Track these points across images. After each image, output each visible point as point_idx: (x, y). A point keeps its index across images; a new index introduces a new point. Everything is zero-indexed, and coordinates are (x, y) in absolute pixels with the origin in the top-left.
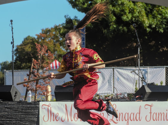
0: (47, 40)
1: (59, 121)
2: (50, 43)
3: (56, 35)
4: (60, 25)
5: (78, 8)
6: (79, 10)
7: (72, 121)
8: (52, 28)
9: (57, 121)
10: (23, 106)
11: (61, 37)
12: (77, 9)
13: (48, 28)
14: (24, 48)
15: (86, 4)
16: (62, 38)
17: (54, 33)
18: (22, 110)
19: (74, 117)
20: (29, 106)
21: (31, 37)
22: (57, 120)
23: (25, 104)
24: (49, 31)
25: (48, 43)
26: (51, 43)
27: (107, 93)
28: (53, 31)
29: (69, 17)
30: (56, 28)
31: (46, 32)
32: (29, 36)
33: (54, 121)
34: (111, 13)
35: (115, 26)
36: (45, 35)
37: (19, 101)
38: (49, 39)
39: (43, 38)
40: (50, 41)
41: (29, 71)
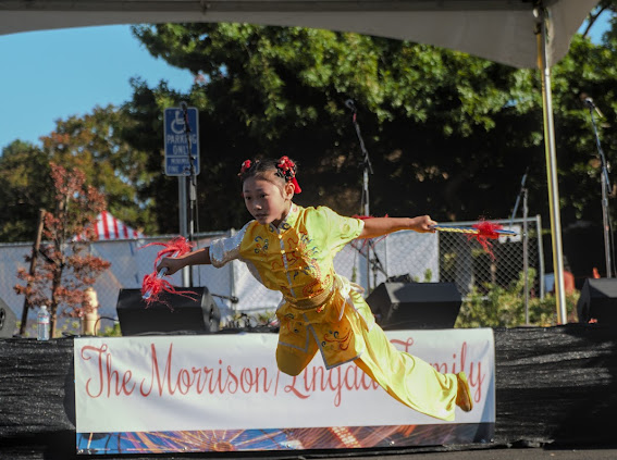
0: (74, 153)
1: (135, 397)
2: (81, 163)
3: (101, 136)
4: (110, 107)
5: (167, 55)
6: (173, 61)
7: (172, 393)
8: (87, 117)
9: (127, 394)
10: (26, 351)
11: (116, 143)
12: (164, 57)
13: (74, 117)
14: (6, 176)
15: (193, 44)
16: (121, 144)
17: (93, 131)
18: (23, 363)
19: (178, 383)
20: (42, 351)
21: (24, 144)
22: (129, 390)
23: (32, 347)
24: (78, 126)
25: (77, 160)
26: (87, 162)
27: (266, 308)
28: (91, 127)
30: (101, 117)
31: (70, 128)
32: (18, 142)
33: (118, 394)
34: (269, 66)
35: (281, 106)
36: (67, 139)
37: (11, 337)
38: (81, 149)
39: (61, 147)
40: (83, 157)
41: (31, 248)
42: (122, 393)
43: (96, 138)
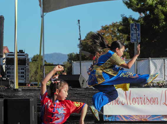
0: (107, 35)
1: (120, 105)
2: (108, 38)
3: (114, 31)
4: (117, 22)
5: (132, 8)
7: (131, 104)
8: (110, 25)
9: (118, 104)
10: (90, 92)
11: (118, 33)
13: (106, 25)
14: (88, 42)
15: (139, 5)
16: (119, 33)
17: (112, 29)
18: (89, 95)
19: (133, 101)
20: (94, 92)
23: (91, 91)
24: (108, 28)
25: (107, 37)
26: (110, 38)
27: (159, 80)
28: (111, 28)
29: (125, 16)
30: (114, 25)
31: (106, 28)
32: (91, 32)
33: (115, 104)
34: (161, 12)
35: (164, 23)
36: (104, 31)
37: (86, 88)
38: (108, 34)
39: (103, 34)
40: (109, 36)
41: (93, 62)
42: (117, 104)
43: (113, 31)
